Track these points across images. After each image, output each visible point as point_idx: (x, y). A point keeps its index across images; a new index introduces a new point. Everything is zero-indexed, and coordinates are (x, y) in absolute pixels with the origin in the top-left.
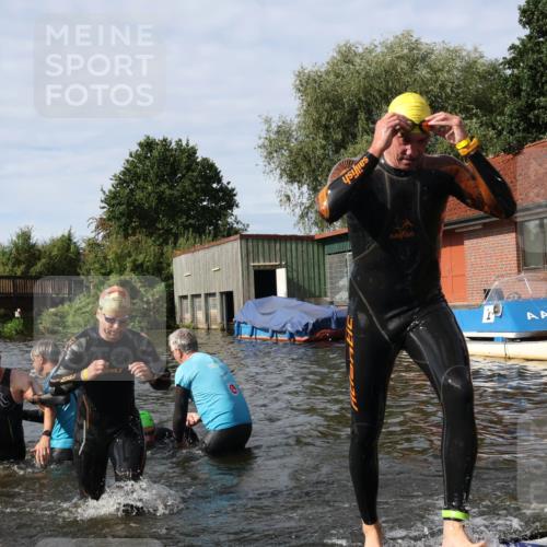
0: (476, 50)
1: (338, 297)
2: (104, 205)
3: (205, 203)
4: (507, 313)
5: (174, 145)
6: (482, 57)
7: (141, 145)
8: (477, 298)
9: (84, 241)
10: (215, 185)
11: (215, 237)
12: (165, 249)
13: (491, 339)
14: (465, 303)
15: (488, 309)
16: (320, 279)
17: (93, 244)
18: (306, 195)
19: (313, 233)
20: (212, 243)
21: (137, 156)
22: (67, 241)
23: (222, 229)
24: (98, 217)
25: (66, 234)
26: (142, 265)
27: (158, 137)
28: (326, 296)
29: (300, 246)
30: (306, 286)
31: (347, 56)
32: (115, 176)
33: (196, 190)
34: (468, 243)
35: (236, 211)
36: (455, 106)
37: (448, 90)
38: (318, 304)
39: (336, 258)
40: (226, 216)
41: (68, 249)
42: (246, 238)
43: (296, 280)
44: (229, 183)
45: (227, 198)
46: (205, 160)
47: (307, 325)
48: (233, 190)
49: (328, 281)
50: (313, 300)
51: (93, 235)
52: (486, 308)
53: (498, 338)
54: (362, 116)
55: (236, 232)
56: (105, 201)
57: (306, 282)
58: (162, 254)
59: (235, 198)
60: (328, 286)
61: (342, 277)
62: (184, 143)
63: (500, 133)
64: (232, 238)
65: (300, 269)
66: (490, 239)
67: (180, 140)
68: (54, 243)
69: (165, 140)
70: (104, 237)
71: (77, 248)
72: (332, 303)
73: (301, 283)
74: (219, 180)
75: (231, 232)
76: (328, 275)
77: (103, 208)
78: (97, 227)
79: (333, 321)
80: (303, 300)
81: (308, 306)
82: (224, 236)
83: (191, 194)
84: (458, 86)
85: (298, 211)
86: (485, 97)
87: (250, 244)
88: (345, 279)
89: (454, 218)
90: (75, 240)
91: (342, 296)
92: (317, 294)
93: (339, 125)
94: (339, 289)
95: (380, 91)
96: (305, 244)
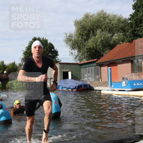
0: (121, 15)
1: (84, 79)
2: (23, 54)
3: (50, 54)
4: (129, 84)
6: (122, 17)
7: (33, 39)
8: (121, 80)
9: (18, 64)
10: (53, 50)
13: (124, 91)
14: (118, 81)
15: (124, 83)
16: (80, 75)
17: (20, 65)
18: (77, 53)
19: (78, 63)
21: (32, 42)
22: (14, 64)
23: (54, 61)
24: (22, 58)
25: (13, 62)
28: (81, 79)
29: (75, 66)
31: (87, 16)
32: (26, 47)
33: (48, 51)
34: (118, 65)
35: (58, 57)
36: (116, 30)
37: (114, 25)
38: (79, 81)
39: (84, 69)
40: (55, 58)
41: (14, 66)
42: (61, 64)
43: (73, 75)
44: (56, 49)
45: (56, 53)
46: (50, 43)
47: (76, 86)
48: (57, 51)
49: (82, 75)
50: (78, 80)
51: (20, 62)
52: (123, 82)
53: (126, 90)
54: (91, 32)
55: (58, 62)
56: (24, 54)
57: (76, 76)
59: (58, 53)
60: (82, 76)
62: (44, 39)
63: (127, 37)
64: (57, 63)
65: (75, 72)
66: (124, 64)
67: (43, 38)
68: (10, 65)
69: (39, 38)
71: (16, 66)
72: (83, 81)
74: (54, 48)
76: (82, 73)
77: (23, 55)
78: (22, 60)
79: (83, 86)
81: (76, 81)
83: (46, 52)
84: (117, 25)
85: (74, 57)
86: (123, 27)
87: (62, 65)
88: (86, 75)
89: (115, 59)
90: (16, 64)
91: (86, 79)
92: (79, 78)
93: (85, 34)
94: (85, 77)
95: (96, 26)
96: (76, 65)
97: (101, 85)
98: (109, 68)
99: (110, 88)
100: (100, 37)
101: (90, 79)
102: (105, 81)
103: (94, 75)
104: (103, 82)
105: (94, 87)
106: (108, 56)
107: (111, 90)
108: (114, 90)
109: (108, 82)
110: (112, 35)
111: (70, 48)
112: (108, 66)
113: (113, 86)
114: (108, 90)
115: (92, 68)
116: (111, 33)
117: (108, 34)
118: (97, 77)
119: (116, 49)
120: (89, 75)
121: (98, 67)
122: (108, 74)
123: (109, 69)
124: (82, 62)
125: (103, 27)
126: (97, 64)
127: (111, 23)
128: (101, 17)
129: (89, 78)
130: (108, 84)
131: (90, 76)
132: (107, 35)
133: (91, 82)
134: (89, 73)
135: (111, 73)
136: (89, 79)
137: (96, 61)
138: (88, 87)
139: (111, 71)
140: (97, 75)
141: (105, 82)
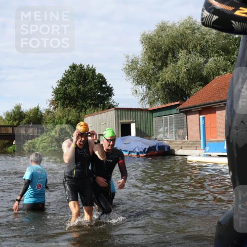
1: (158, 136)
3: (99, 94)
5: (85, 67)
7: (70, 67)
9: (44, 110)
10: (104, 86)
11: (103, 109)
12: (81, 114)
14: (216, 140)
16: (150, 128)
17: (48, 112)
18: (145, 90)
19: (147, 108)
20: (102, 112)
21: (69, 72)
22: (37, 110)
23: (106, 105)
24: (51, 99)
25: (36, 107)
26: (70, 121)
27: (78, 64)
28: (153, 136)
29: (142, 113)
30: (144, 131)
31: (163, 28)
32: (58, 81)
34: (218, 113)
35: (113, 97)
36: (213, 51)
37: (210, 43)
38: (150, 139)
39: (158, 119)
40: (108, 99)
41: (37, 113)
42: (117, 109)
43: (139, 128)
44: (110, 85)
45: (109, 91)
46: (99, 74)
47: (145, 148)
48: (112, 88)
49: (154, 129)
50: (147, 137)
51: (48, 107)
54: (170, 55)
55: (113, 107)
56: (54, 92)
57: (144, 130)
58: (80, 116)
59: (113, 91)
60: (154, 131)
61: (161, 128)
62: (91, 67)
64: (111, 109)
65: (142, 124)
67: (89, 65)
68: (31, 111)
69: (81, 65)
70: (53, 109)
71: (41, 113)
72: (156, 139)
73: (142, 130)
74: (105, 83)
75: (111, 107)
76: (154, 127)
77: (53, 95)
78: (50, 104)
79: (157, 148)
80: (143, 137)
81: (145, 140)
82: (107, 109)
84: (214, 41)
85: (141, 97)
86: (226, 46)
87: (119, 112)
88: (162, 128)
89: (212, 101)
90: (40, 110)
91: (160, 136)
92: (149, 135)
93: (160, 59)
94: (159, 133)
95: (178, 44)
96: (144, 112)
97: (188, 147)
98: (201, 116)
99: (202, 152)
100: (185, 64)
101: (168, 135)
102: (195, 139)
103: (175, 128)
104: (190, 142)
105: (175, 150)
106: (199, 96)
107: (204, 155)
108: (210, 155)
109: (200, 141)
110: (205, 59)
111: (133, 82)
112: (200, 114)
113: (207, 148)
114: (200, 156)
115: (172, 117)
116: (204, 56)
117: (200, 58)
118: (181, 132)
119: (214, 84)
120: (167, 129)
121: (182, 115)
122: (200, 128)
123: (201, 119)
124: (154, 107)
125: (191, 46)
126: (180, 110)
127: (204, 38)
128: (187, 28)
129: (166, 135)
130: (200, 144)
131: (167, 132)
132: (198, 60)
133: (171, 141)
134: (166, 125)
135: (204, 125)
136: (166, 137)
137: (178, 105)
138: (166, 150)
139: (204, 122)
140: (180, 128)
141: (194, 142)
